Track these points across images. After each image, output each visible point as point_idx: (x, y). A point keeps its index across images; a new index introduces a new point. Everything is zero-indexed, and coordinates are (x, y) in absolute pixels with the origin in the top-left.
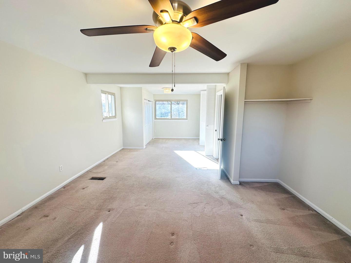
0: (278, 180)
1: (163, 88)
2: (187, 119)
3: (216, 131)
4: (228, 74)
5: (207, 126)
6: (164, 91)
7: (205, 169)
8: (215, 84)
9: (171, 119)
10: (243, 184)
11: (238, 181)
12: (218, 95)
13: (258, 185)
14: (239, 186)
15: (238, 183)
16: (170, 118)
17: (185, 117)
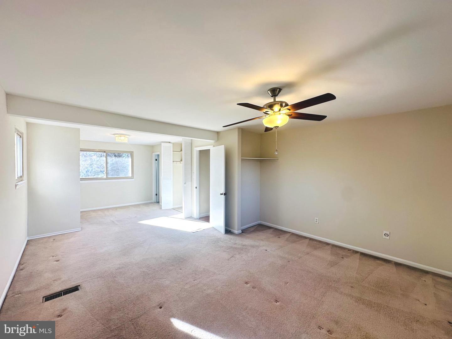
0: (259, 222)
1: (114, 134)
2: (132, 177)
3: (196, 188)
4: (218, 133)
5: (185, 183)
6: (117, 138)
7: (200, 230)
8: (192, 138)
9: (107, 178)
10: (244, 231)
11: (240, 230)
12: (197, 150)
13: (252, 229)
14: (242, 234)
15: (240, 231)
16: (105, 177)
17: (130, 175)
